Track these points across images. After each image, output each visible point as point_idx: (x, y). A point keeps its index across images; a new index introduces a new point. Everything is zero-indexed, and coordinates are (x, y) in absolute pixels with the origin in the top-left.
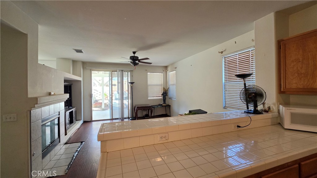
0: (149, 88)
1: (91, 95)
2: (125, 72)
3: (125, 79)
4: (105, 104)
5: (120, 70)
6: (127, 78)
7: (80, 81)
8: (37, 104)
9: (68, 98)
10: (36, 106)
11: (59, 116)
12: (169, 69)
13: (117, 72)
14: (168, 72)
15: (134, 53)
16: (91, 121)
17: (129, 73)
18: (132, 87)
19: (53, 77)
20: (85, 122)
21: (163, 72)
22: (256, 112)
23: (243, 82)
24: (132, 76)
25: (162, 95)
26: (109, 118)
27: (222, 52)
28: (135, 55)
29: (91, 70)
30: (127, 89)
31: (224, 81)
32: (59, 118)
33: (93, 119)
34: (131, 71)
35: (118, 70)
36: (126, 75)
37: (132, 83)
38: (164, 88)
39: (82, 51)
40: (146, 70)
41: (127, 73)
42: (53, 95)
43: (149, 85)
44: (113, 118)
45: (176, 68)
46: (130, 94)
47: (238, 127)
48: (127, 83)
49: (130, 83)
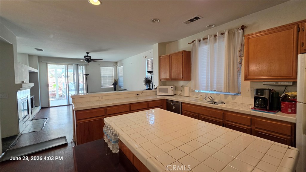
0: (102, 79)
1: (47, 85)
2: (80, 65)
3: (80, 71)
4: (59, 95)
5: (75, 64)
6: (82, 70)
7: (37, 73)
8: (22, 87)
9: (33, 86)
10: (21, 89)
11: (28, 99)
12: (118, 64)
13: (72, 66)
14: (118, 66)
15: (88, 53)
16: (49, 107)
17: (84, 67)
18: (86, 79)
19: (24, 70)
20: (42, 108)
21: (114, 66)
22: (150, 89)
23: (150, 75)
24: (86, 69)
25: (113, 84)
26: (66, 104)
27: (146, 57)
28: (89, 55)
29: (47, 64)
30: (82, 81)
31: (147, 75)
32: (28, 100)
33: (50, 106)
34: (85, 65)
35: (73, 64)
36: (81, 68)
37: (87, 75)
38: (115, 79)
39: (43, 50)
40: (99, 65)
41: (81, 66)
42: (25, 83)
43: (102, 77)
44: (70, 104)
45: (123, 64)
46: (85, 84)
47: (137, 95)
48: (82, 75)
49: (85, 75)
